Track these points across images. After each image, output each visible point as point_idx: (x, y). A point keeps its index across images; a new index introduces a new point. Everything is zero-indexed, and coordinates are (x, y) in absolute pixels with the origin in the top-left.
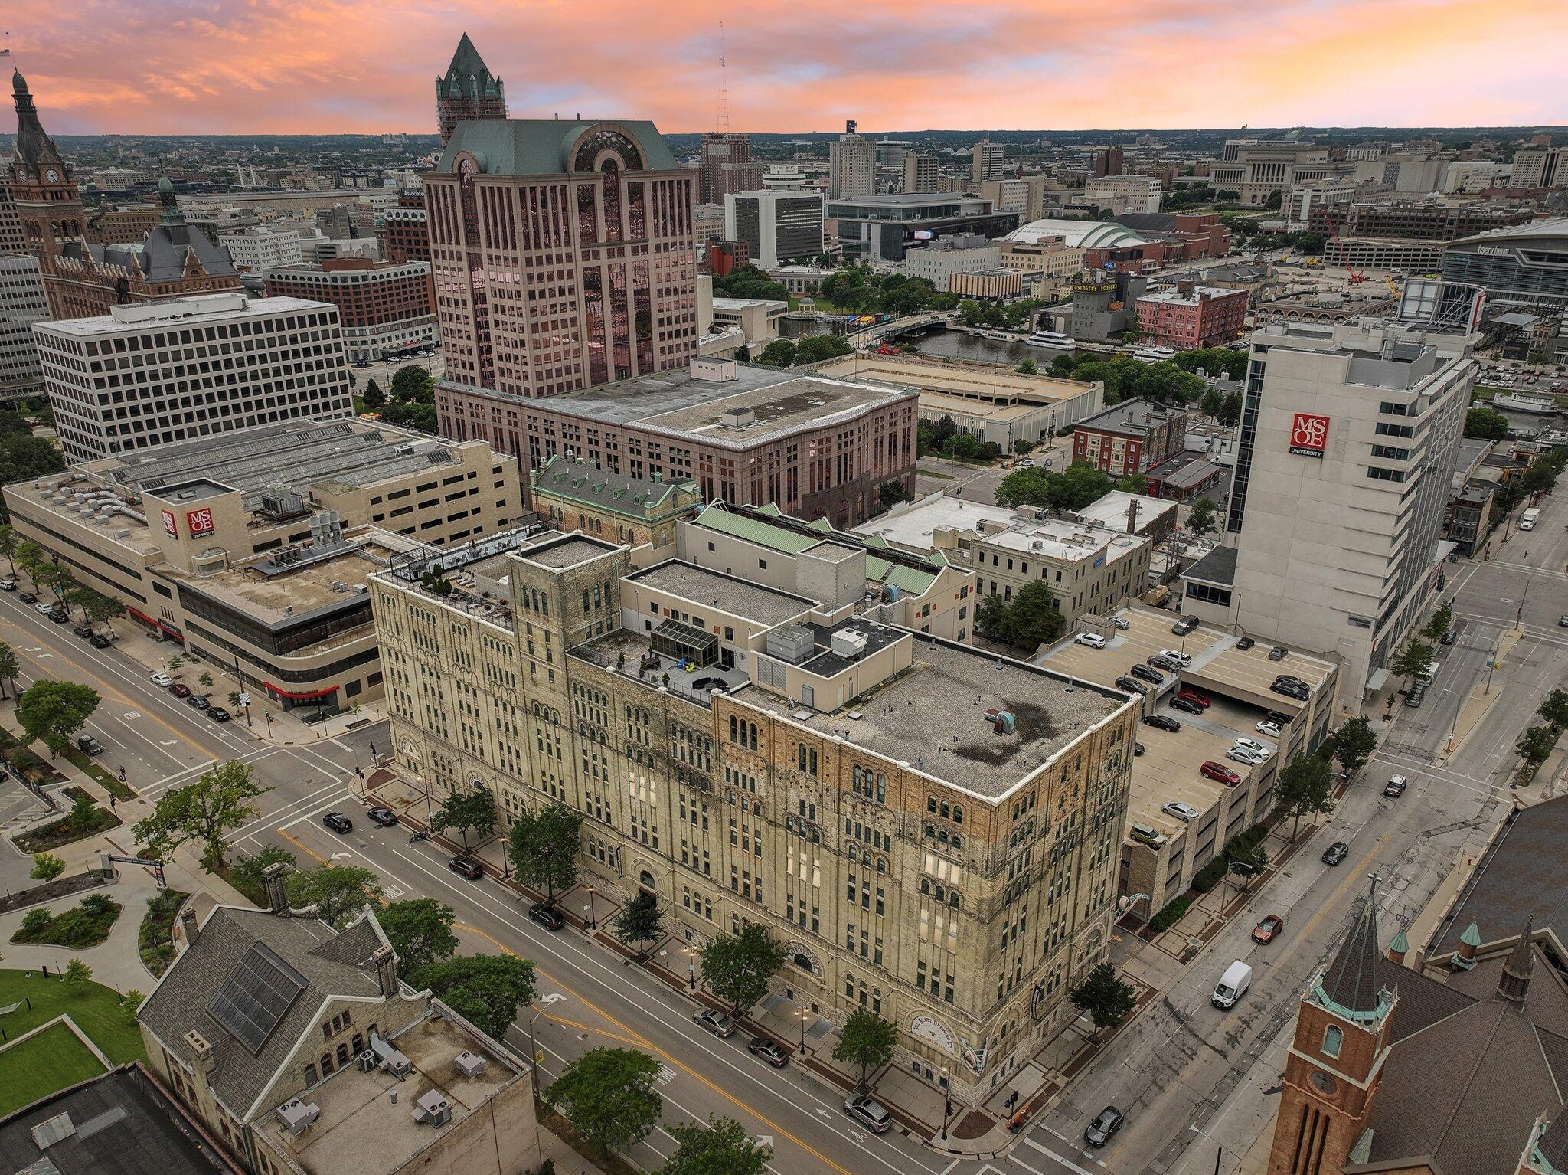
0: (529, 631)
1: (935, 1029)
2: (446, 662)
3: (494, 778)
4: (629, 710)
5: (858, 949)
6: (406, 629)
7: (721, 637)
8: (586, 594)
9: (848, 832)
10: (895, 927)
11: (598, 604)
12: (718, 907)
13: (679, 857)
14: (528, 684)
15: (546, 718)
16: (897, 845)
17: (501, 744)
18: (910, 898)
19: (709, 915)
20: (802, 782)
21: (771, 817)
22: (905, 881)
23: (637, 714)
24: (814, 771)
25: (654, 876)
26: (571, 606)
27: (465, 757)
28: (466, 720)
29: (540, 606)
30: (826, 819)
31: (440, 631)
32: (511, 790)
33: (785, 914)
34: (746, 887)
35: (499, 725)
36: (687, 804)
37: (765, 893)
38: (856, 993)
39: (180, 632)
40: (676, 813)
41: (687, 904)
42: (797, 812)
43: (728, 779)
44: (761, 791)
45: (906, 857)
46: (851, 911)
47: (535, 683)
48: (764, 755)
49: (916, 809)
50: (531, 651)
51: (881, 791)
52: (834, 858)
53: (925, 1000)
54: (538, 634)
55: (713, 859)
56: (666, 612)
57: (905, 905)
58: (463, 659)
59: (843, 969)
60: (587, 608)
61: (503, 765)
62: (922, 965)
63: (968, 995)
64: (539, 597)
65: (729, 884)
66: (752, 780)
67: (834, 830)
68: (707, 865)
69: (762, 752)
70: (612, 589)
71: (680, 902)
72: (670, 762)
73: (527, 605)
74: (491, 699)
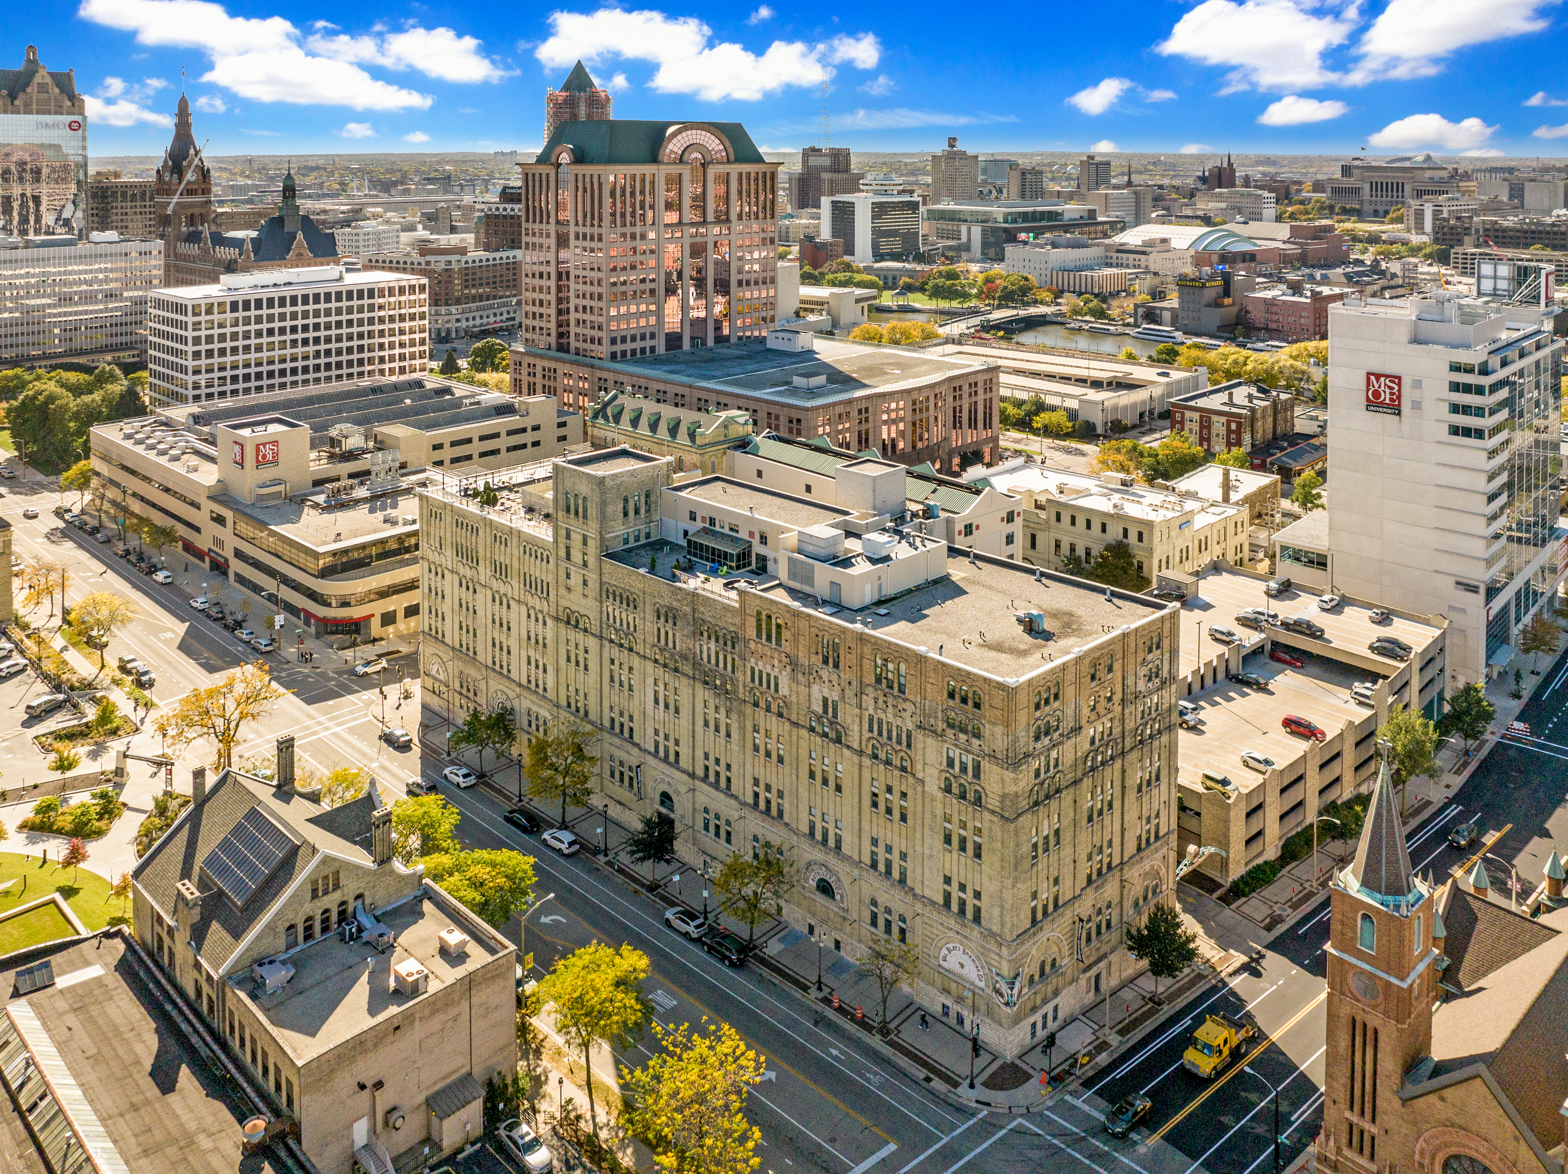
0: (568, 537)
1: (966, 960)
2: (484, 573)
3: (518, 696)
4: (658, 612)
5: (881, 867)
6: (449, 543)
7: (756, 541)
8: (626, 500)
9: (871, 730)
10: (918, 835)
11: (637, 512)
12: (737, 828)
13: (700, 772)
14: (562, 591)
15: (576, 626)
16: (919, 738)
17: (529, 657)
18: (933, 800)
19: (728, 841)
20: (825, 678)
21: (794, 718)
22: (927, 780)
23: (666, 616)
24: (836, 666)
25: (674, 797)
26: (610, 510)
27: (491, 674)
28: (496, 635)
29: (581, 510)
30: (848, 716)
31: (482, 543)
32: (535, 708)
33: (807, 831)
34: (768, 802)
35: (529, 638)
36: (711, 712)
37: (786, 807)
38: (881, 922)
39: (227, 560)
40: (700, 722)
41: (706, 828)
42: (820, 710)
43: (753, 680)
44: (784, 690)
45: (928, 751)
46: (875, 819)
47: (569, 589)
48: (788, 650)
49: (936, 696)
50: (568, 557)
51: (902, 681)
52: (856, 759)
53: (952, 923)
54: (577, 538)
55: (734, 774)
56: (704, 519)
57: (928, 808)
58: (501, 571)
59: (867, 890)
60: (626, 514)
61: (529, 682)
62: (948, 880)
63: (996, 912)
64: (580, 501)
65: (750, 800)
66: (776, 678)
67: (856, 728)
68: (729, 780)
69: (786, 646)
70: (653, 498)
71: (700, 825)
72: (696, 665)
73: (568, 510)
74: (524, 609)
